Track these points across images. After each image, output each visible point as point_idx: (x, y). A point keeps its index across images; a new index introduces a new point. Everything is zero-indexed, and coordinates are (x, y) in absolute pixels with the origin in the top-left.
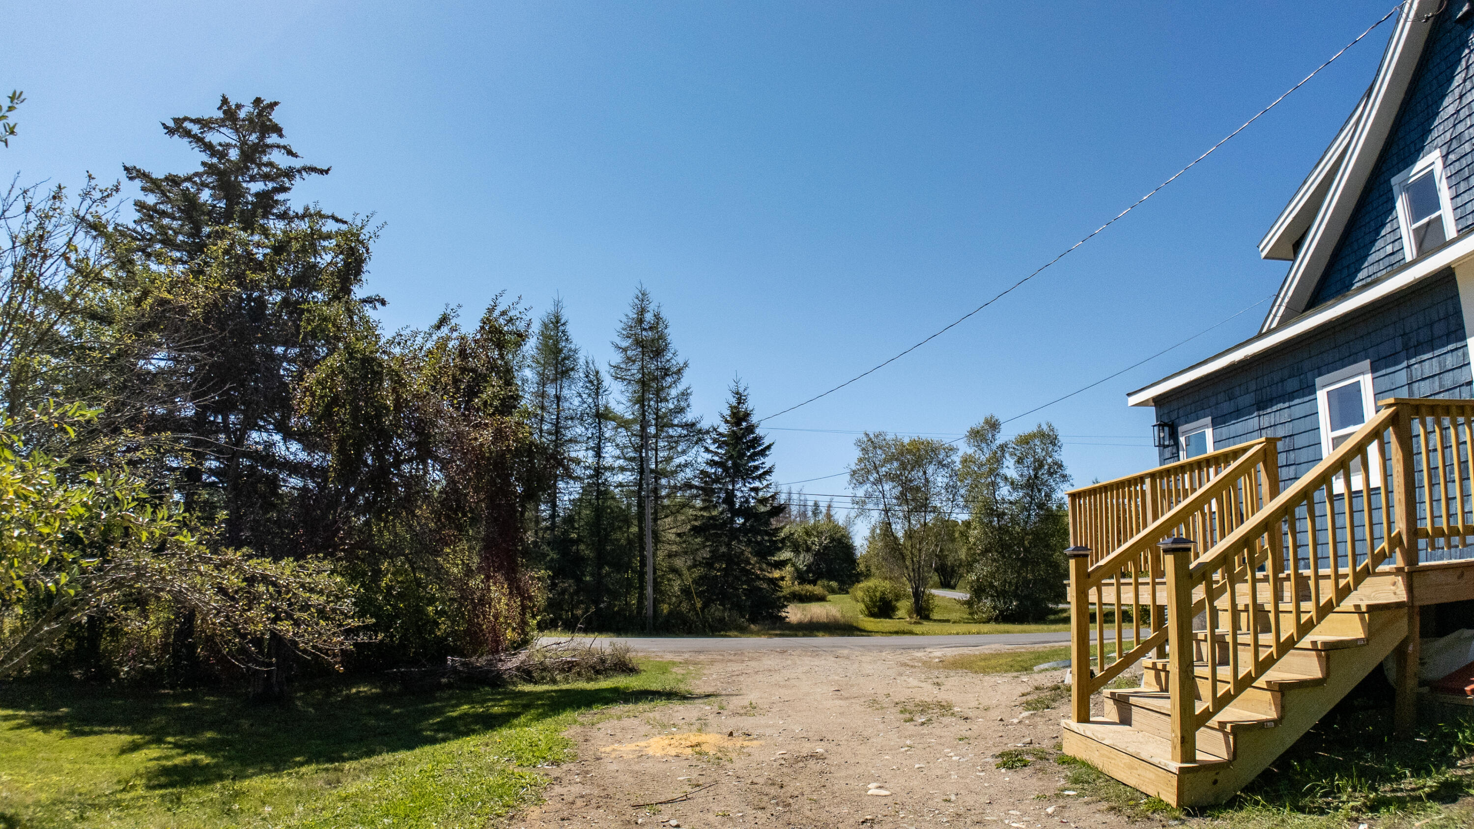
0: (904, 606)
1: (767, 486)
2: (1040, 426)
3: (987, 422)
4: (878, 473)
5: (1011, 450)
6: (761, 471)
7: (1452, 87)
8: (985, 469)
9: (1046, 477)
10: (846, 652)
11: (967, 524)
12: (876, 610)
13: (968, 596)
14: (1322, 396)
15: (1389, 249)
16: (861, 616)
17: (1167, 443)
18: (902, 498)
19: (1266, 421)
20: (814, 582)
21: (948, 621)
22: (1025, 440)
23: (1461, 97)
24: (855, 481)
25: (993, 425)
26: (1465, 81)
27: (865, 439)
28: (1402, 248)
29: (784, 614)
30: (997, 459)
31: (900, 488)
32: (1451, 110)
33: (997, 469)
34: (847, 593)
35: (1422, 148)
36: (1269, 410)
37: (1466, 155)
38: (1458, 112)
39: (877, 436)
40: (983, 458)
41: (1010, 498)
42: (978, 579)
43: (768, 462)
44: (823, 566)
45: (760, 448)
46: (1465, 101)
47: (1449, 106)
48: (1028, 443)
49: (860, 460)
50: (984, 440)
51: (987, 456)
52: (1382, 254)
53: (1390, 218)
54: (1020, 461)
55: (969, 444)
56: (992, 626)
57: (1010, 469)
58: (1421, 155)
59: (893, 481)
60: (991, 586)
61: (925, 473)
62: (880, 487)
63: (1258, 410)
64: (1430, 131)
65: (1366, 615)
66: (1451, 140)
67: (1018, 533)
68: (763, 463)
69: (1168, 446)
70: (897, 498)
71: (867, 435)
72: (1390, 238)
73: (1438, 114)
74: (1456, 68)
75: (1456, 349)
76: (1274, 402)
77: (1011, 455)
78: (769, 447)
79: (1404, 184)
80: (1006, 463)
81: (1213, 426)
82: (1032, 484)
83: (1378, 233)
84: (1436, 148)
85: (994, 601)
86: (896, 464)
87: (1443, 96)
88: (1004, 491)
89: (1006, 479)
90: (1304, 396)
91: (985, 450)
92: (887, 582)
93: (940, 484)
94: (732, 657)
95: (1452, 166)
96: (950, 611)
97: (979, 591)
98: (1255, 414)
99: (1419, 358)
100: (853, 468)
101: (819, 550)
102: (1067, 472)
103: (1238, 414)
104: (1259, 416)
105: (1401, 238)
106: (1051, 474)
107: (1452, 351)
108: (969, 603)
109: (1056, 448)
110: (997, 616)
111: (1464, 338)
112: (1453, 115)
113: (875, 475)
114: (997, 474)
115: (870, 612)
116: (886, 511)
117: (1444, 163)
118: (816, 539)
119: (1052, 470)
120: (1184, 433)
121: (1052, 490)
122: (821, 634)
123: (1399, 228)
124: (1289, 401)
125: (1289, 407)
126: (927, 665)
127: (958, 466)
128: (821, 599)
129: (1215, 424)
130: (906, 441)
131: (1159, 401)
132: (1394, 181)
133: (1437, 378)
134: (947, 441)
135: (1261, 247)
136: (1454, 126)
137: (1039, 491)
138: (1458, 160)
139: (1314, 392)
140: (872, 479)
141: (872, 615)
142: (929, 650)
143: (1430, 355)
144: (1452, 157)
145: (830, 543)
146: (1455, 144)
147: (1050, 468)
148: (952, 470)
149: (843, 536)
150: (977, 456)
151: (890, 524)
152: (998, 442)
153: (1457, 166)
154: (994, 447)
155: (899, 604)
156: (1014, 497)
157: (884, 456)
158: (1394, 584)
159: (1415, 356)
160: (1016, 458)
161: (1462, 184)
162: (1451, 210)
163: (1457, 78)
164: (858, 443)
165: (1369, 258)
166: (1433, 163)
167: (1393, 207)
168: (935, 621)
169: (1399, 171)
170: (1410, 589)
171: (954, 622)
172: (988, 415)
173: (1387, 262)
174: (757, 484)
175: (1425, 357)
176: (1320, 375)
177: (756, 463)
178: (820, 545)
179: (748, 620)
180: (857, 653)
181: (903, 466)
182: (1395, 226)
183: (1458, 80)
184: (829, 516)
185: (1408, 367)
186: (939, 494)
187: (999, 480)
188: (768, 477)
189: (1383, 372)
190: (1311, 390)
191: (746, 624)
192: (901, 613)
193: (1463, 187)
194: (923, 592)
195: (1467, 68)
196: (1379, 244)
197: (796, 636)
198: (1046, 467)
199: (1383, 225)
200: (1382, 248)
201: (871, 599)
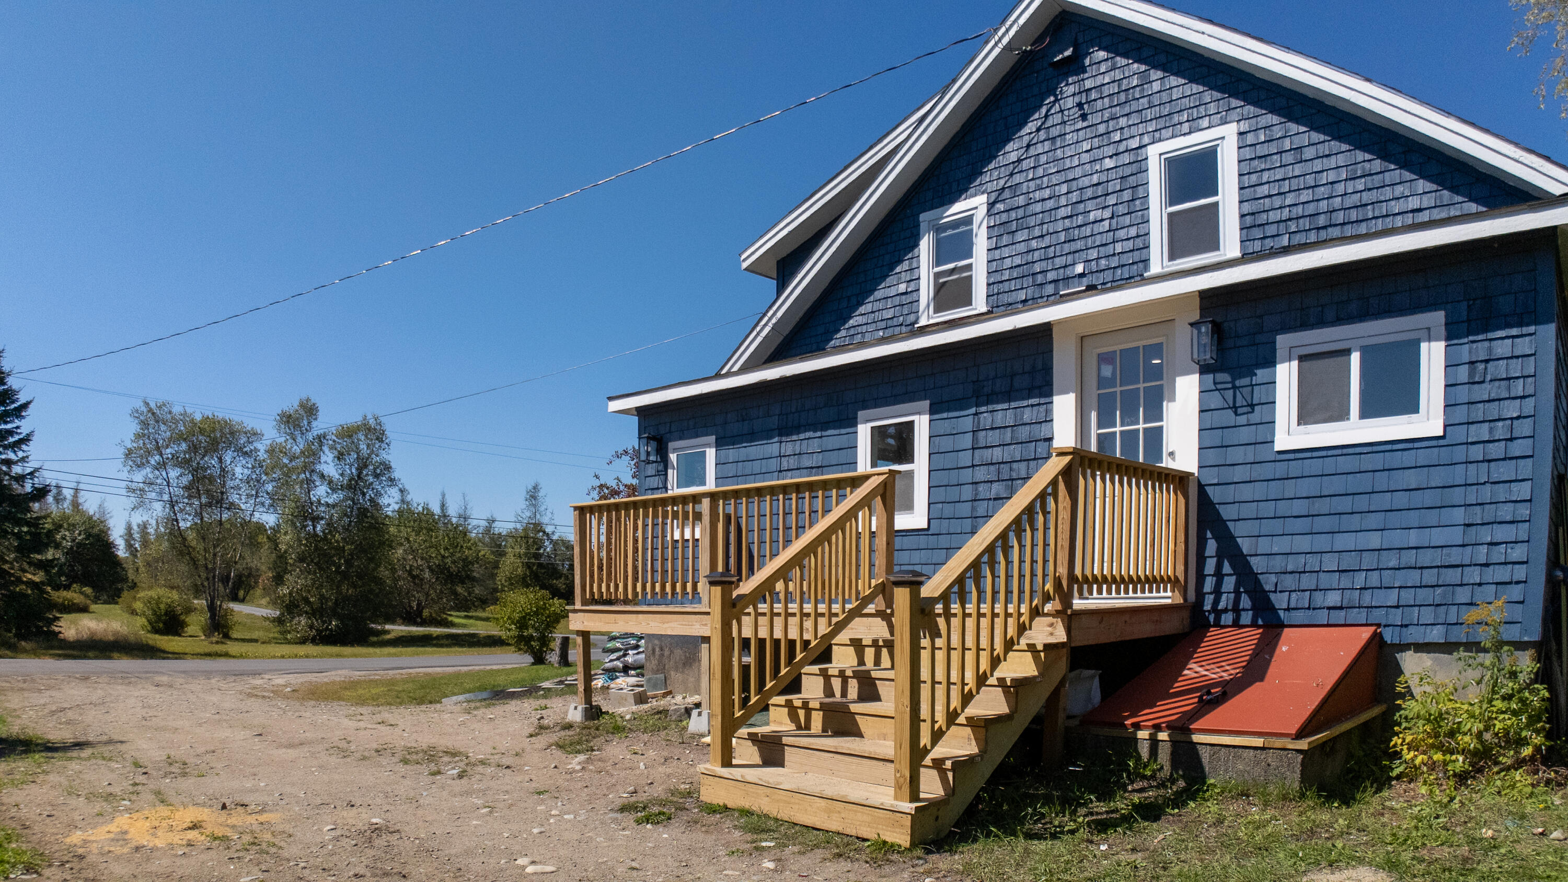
0: (196, 623)
1: (23, 460)
2: (365, 417)
3: (302, 405)
4: (161, 455)
5: (331, 442)
6: (17, 438)
7: (1023, 132)
8: (299, 462)
9: (371, 479)
10: (164, 679)
11: (276, 529)
12: (161, 625)
13: (278, 613)
14: (864, 432)
15: (902, 288)
16: (149, 635)
17: (652, 458)
18: (192, 490)
19: (788, 448)
20: (67, 587)
21: (256, 641)
22: (348, 433)
23: (1028, 146)
24: (131, 463)
25: (310, 410)
26: (1038, 130)
27: (144, 409)
28: (918, 290)
29: (57, 629)
30: (312, 454)
31: (190, 477)
32: (1013, 157)
33: (314, 463)
34: (117, 603)
35: (966, 190)
36: (794, 437)
37: (1018, 207)
38: (1019, 161)
39: (160, 407)
40: (296, 450)
41: (327, 500)
42: (290, 594)
43: (24, 426)
44: (78, 567)
45: (13, 406)
46: (1032, 151)
47: (1012, 151)
48: (350, 436)
49: (138, 436)
50: (297, 426)
51: (301, 446)
52: (892, 291)
53: (910, 255)
54: (340, 457)
55: (279, 430)
56: (310, 649)
57: (329, 465)
58: (963, 197)
59: (181, 467)
60: (306, 600)
61: (220, 460)
62: (164, 473)
63: (780, 435)
64: (981, 173)
65: (1042, 654)
66: (1003, 189)
67: (337, 541)
68: (18, 427)
69: (653, 462)
70: (186, 488)
71: (147, 404)
72: (905, 277)
73: (995, 157)
74: (1033, 114)
75: (1039, 404)
76: (803, 428)
77: (332, 448)
78: (25, 406)
79: (935, 222)
80: (323, 459)
81: (716, 447)
82: (354, 485)
83: (892, 269)
84: (983, 193)
85: (310, 618)
86: (184, 446)
87: (1009, 140)
88: (321, 491)
89: (322, 476)
90: (840, 427)
91: (299, 439)
92: (174, 592)
93: (240, 477)
94: (21, 685)
95: (997, 216)
96: (250, 629)
97: (291, 607)
98: (776, 439)
99: (990, 407)
100: (129, 446)
101: (72, 547)
102: (396, 475)
103: (752, 436)
104: (781, 442)
105: (919, 278)
106: (377, 476)
107: (1032, 406)
108: (279, 621)
109: (384, 445)
110: (314, 637)
111: (1050, 394)
112: (1013, 163)
113: (157, 458)
114: (313, 471)
115: (153, 627)
116: (172, 504)
117: (988, 211)
118: (67, 533)
119: (378, 471)
120: (675, 450)
121: (379, 494)
122: (115, 655)
123: (918, 267)
124: (822, 430)
125: (821, 437)
126: (277, 692)
127: (262, 455)
128: (84, 610)
129: (719, 444)
130: (198, 417)
131: (643, 412)
132: (923, 217)
133: (1009, 429)
134: (250, 424)
135: (743, 257)
136: (1011, 175)
137: (364, 494)
138: (1007, 211)
139: (855, 425)
140: (153, 462)
141: (156, 631)
142: (267, 677)
143: (1005, 406)
144: (1000, 207)
145: (87, 539)
146: (1007, 194)
147: (375, 469)
148: (255, 460)
149: (102, 531)
150: (289, 446)
151: (177, 520)
152: (315, 432)
153: (1004, 217)
154: (310, 437)
155: (188, 619)
156: (332, 499)
157: (168, 434)
158: (1051, 625)
159: (987, 404)
160: (336, 453)
161: (1005, 237)
162: (986, 262)
163: (1030, 124)
164: (135, 413)
165: (876, 293)
166: (976, 208)
167: (916, 245)
168: (237, 640)
169: (932, 208)
170: (1069, 631)
171: (263, 643)
172: (304, 396)
173: (897, 301)
174: (11, 455)
175: (1000, 407)
176: (864, 408)
177: (9, 426)
178: (73, 540)
179: (16, 635)
180: (181, 681)
181: (194, 448)
182: (915, 265)
183: (1031, 127)
184: (76, 504)
185: (976, 414)
186: (238, 488)
187: (315, 477)
188: (24, 447)
189: (945, 415)
190: (853, 422)
191: (15, 640)
192: (190, 630)
193: (1005, 240)
194: (220, 606)
195: (1046, 116)
196: (890, 280)
197: (85, 657)
198: (371, 467)
199: (900, 261)
200: (895, 286)
201: (155, 613)
